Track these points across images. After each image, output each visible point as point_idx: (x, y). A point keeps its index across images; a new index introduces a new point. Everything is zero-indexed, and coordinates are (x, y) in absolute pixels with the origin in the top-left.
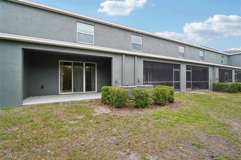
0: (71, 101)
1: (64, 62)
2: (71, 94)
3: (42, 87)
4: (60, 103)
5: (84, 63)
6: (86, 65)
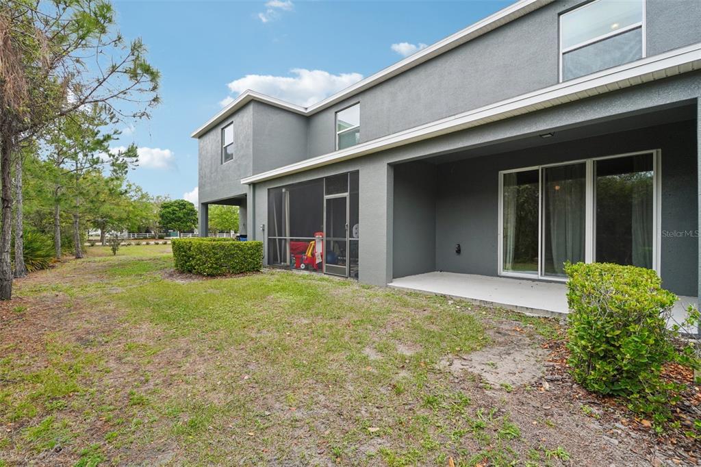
2: (534, 280)
3: (459, 251)
5: (590, 164)
6: (602, 169)
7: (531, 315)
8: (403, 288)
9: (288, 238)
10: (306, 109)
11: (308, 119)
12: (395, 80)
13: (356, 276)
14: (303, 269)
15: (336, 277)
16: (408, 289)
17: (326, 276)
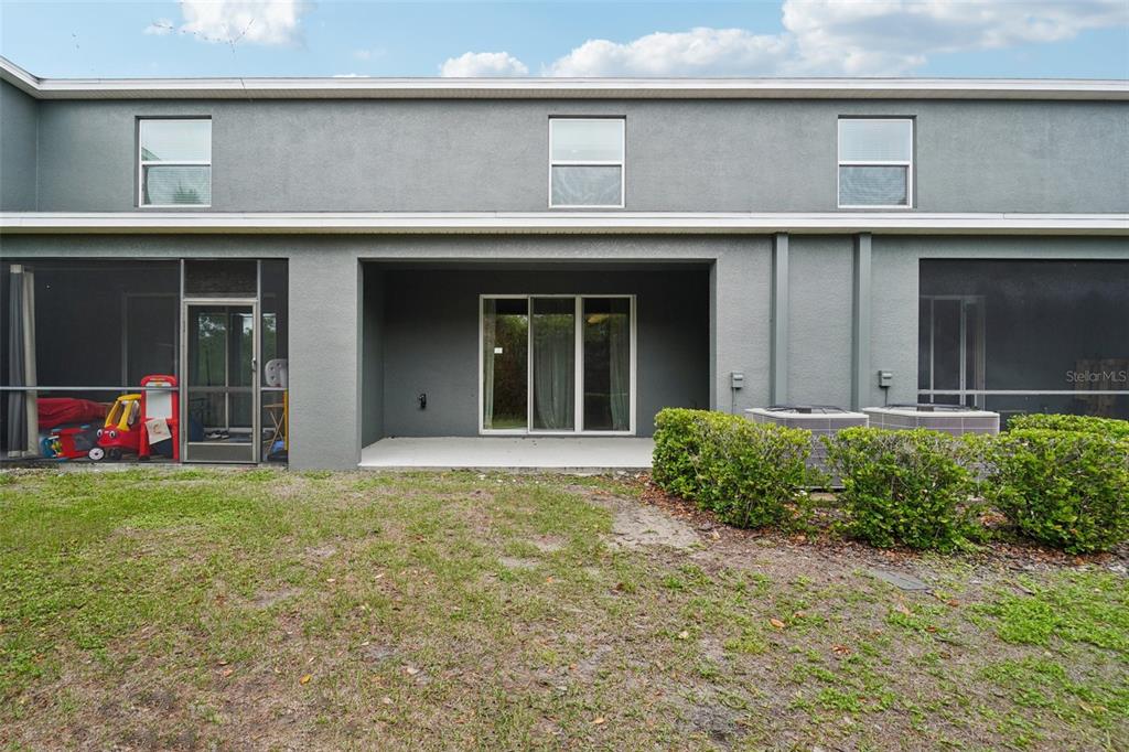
0: (521, 468)
1: (497, 300)
2: (524, 437)
3: (423, 405)
4: (478, 470)
5: (579, 299)
6: (590, 307)
7: (585, 475)
8: (393, 468)
9: (31, 387)
10: (39, 80)
11: (41, 106)
12: (301, 107)
13: (280, 458)
14: (100, 461)
15: (221, 468)
16: (402, 468)
17: (192, 468)
